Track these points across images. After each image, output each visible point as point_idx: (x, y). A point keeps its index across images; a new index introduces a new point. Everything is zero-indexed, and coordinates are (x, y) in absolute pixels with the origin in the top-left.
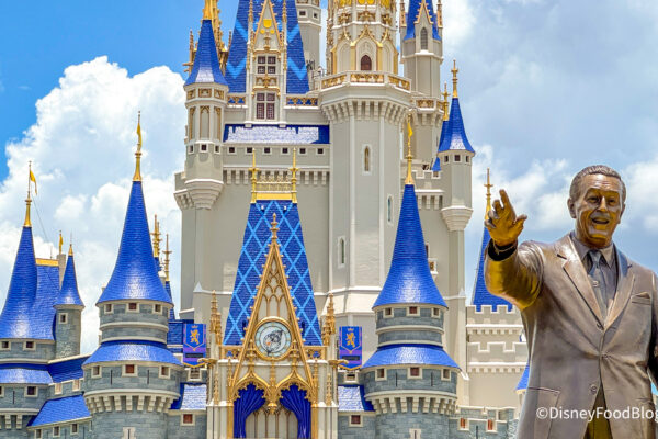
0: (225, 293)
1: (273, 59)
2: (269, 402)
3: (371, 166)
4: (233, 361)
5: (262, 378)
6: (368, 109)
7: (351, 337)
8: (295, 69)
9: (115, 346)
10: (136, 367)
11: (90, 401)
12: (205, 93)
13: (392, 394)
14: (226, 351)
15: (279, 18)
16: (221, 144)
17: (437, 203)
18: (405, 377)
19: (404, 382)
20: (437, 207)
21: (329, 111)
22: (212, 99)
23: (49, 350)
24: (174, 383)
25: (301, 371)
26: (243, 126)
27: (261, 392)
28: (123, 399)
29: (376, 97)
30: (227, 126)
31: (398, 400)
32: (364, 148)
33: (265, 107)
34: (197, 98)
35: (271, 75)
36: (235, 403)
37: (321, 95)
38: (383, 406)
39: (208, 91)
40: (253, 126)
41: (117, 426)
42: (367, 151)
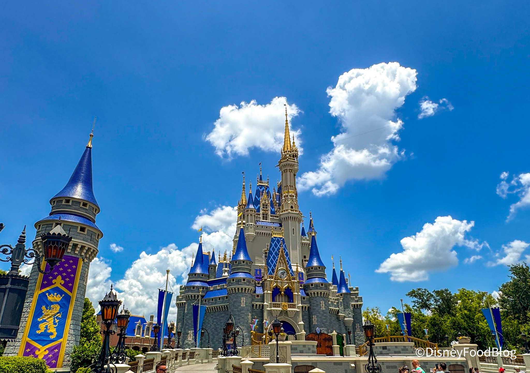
0: (256, 264)
1: (266, 205)
2: (281, 292)
3: (295, 233)
4: (272, 280)
5: (279, 285)
6: (294, 219)
7: (301, 275)
8: (272, 209)
9: (235, 274)
10: (246, 280)
11: (228, 290)
12: (251, 211)
13: (316, 291)
14: (269, 276)
15: (268, 195)
16: (255, 225)
17: (308, 245)
18: (319, 286)
19: (319, 288)
20: (308, 246)
21: (283, 219)
22: (253, 212)
23: (207, 277)
24: (254, 285)
25: (290, 284)
26: (260, 221)
27: (279, 289)
28: (242, 289)
29: (296, 216)
30: (256, 221)
31: (318, 293)
32: (293, 228)
33: (265, 217)
34: (249, 212)
35: (266, 209)
36: (272, 292)
37: (280, 215)
38: (313, 295)
39: (252, 211)
40: (262, 221)
41: (240, 297)
42: (293, 229)
